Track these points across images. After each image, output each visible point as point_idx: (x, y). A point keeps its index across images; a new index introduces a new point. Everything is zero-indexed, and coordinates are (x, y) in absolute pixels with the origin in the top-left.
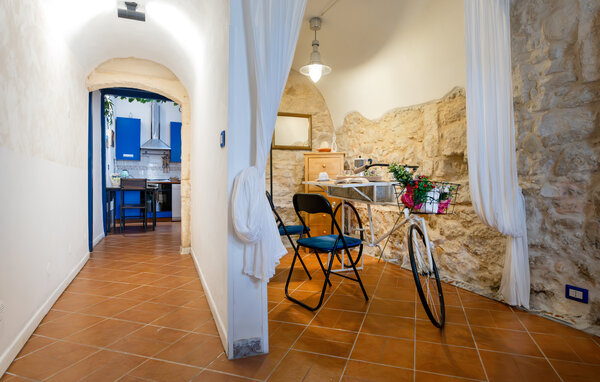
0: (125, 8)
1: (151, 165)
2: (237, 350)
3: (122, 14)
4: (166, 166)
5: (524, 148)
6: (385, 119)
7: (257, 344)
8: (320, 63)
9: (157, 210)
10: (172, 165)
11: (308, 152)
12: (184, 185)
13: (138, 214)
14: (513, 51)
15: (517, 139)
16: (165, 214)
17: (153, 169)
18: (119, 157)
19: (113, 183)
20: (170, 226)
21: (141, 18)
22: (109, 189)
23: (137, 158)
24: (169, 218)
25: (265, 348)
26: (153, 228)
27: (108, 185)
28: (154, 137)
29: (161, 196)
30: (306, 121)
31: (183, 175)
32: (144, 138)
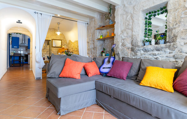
0: (18, 21)
1: (22, 49)
2: (37, 78)
3: (17, 22)
4: (26, 50)
5: (88, 50)
6: (74, 42)
7: (40, 78)
8: (59, 31)
9: (24, 61)
10: (28, 50)
11: (61, 48)
12: (31, 55)
13: (18, 62)
14: (87, 34)
15: (88, 48)
16: (26, 63)
17: (22, 51)
18: (13, 47)
19: (12, 54)
20: (28, 66)
21: (21, 23)
22: (11, 56)
23: (18, 48)
24: (27, 64)
25: (41, 78)
26: (23, 66)
27: (10, 55)
28: (23, 42)
29: (25, 58)
30: (61, 41)
31: (31, 52)
32: (20, 42)
